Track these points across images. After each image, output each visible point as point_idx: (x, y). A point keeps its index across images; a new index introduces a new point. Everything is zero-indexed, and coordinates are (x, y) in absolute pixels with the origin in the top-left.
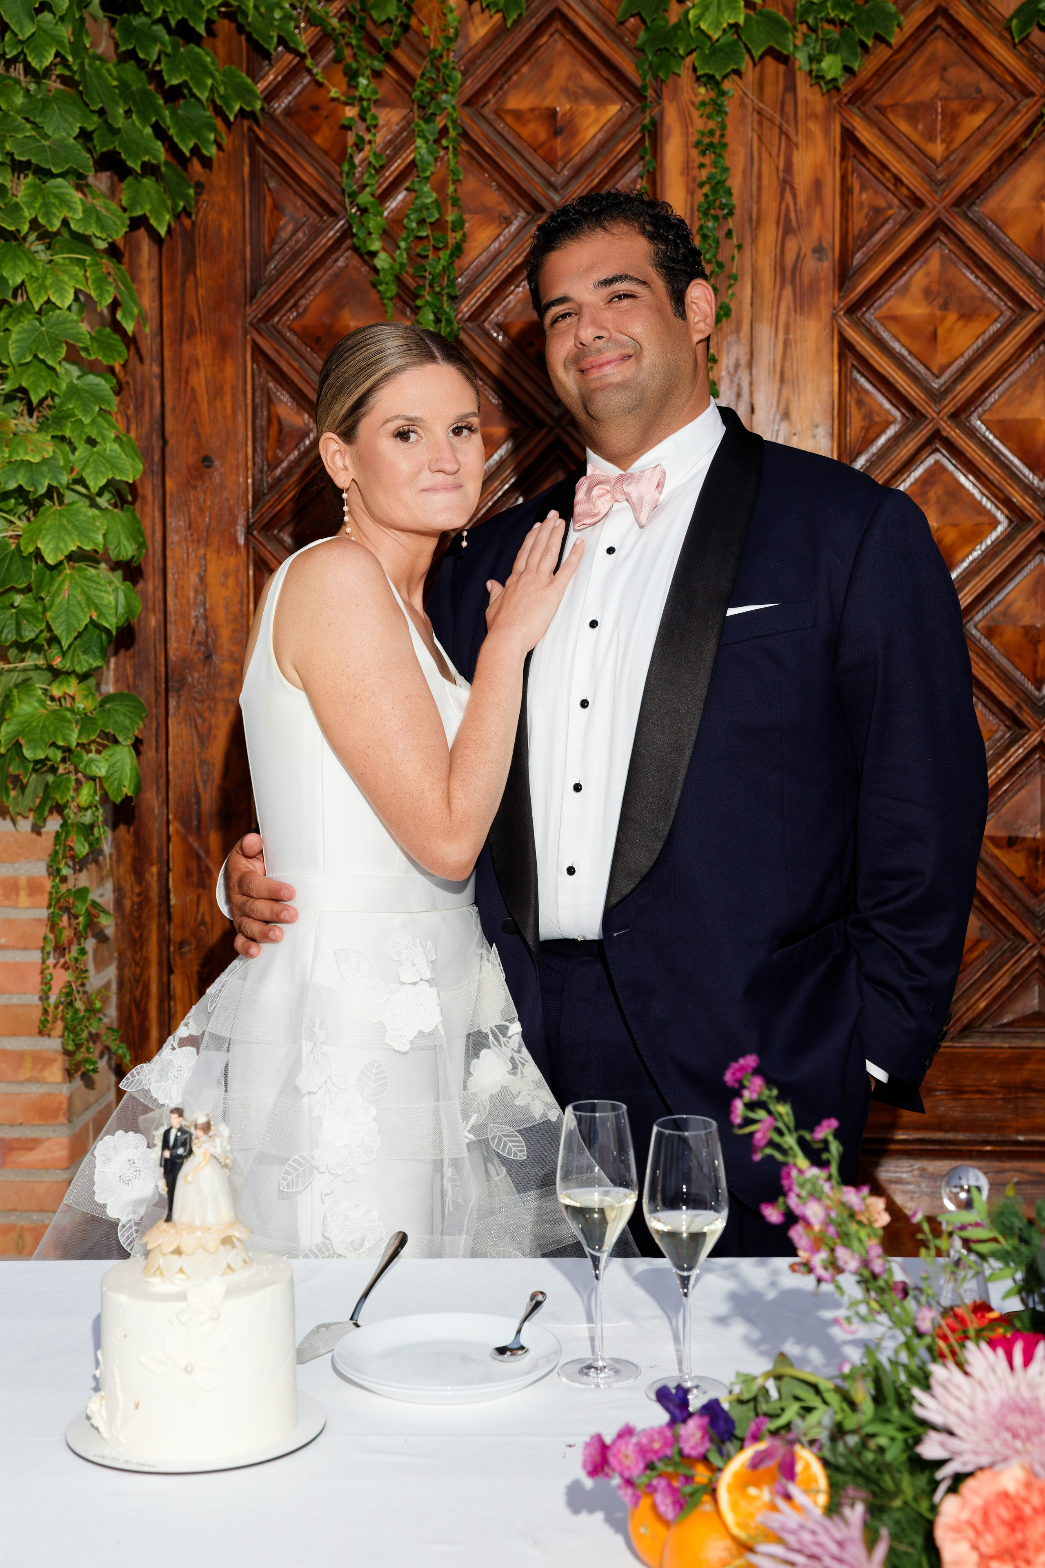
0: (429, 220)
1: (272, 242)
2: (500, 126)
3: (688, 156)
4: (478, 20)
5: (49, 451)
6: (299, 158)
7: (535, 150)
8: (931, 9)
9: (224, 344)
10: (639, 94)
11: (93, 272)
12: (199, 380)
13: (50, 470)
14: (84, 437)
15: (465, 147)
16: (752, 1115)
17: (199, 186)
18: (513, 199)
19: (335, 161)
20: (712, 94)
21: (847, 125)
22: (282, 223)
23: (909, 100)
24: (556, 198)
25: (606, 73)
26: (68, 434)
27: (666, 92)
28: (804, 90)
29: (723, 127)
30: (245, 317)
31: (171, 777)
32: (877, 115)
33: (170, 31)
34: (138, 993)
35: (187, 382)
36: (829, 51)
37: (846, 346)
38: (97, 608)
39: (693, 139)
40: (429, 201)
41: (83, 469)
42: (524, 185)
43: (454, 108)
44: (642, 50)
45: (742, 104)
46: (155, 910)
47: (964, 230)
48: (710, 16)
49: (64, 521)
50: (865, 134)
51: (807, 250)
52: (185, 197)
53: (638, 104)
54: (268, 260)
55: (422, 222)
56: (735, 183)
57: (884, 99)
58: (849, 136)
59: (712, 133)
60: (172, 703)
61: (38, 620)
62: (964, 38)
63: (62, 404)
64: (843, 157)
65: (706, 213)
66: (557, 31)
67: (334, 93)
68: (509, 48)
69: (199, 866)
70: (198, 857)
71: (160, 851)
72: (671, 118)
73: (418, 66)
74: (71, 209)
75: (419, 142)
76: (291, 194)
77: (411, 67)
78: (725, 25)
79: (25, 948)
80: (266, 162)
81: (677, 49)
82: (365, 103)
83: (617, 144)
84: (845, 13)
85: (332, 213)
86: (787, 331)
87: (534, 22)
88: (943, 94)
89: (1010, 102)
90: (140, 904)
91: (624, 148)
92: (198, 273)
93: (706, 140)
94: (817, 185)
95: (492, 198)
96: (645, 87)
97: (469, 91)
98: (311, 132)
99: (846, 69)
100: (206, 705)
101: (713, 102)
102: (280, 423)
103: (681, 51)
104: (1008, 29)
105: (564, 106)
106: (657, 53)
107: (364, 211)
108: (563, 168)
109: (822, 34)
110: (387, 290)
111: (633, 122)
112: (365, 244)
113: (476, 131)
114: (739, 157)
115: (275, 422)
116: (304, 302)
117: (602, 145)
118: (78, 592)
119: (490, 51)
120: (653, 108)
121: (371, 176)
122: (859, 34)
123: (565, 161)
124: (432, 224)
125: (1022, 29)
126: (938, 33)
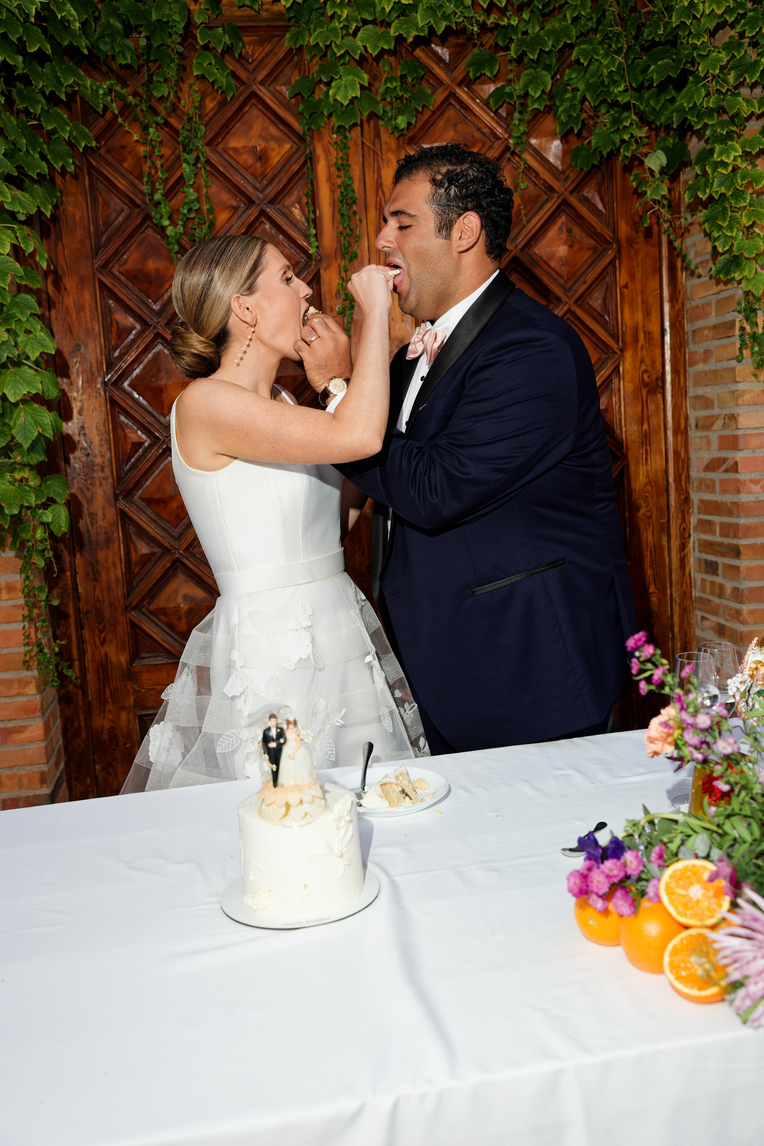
0: (194, 208)
1: (105, 223)
2: (226, 157)
3: (329, 172)
4: (211, 97)
5: (4, 337)
6: (116, 176)
7: (247, 170)
8: (446, 94)
9: (82, 280)
10: (302, 139)
11: (20, 233)
12: (70, 302)
13: (7, 348)
14: (23, 329)
15: (208, 168)
18: (237, 197)
19: (136, 178)
20: (341, 138)
22: (109, 212)
24: (261, 196)
25: (281, 127)
26: (14, 327)
27: (315, 137)
28: (385, 137)
29: (347, 156)
30: (93, 265)
33: (46, 98)
34: (65, 642)
35: (63, 303)
36: (401, 114)
38: (41, 426)
39: (333, 161)
40: (192, 198)
41: (25, 347)
43: (202, 146)
44: (301, 114)
45: (356, 143)
46: (70, 599)
48: (341, 93)
49: (18, 378)
52: (56, 197)
53: (300, 144)
54: (103, 233)
55: (190, 210)
56: (357, 185)
59: (342, 158)
61: (6, 435)
62: (464, 108)
63: (8, 311)
65: (342, 201)
66: (253, 104)
67: (136, 137)
69: (93, 570)
70: (92, 565)
71: (71, 563)
72: (319, 151)
73: (180, 123)
75: (185, 165)
76: (113, 196)
77: (176, 125)
78: (350, 98)
79: (8, 622)
80: (97, 178)
81: (322, 112)
82: (153, 143)
83: (291, 166)
84: (406, 94)
85: (137, 206)
87: (242, 99)
90: (62, 593)
91: (295, 167)
92: (63, 241)
93: (340, 162)
95: (226, 197)
96: (304, 134)
97: (210, 136)
98: (121, 161)
99: (409, 124)
100: (89, 482)
101: (342, 142)
102: (117, 324)
103: (326, 113)
104: (487, 104)
105: (260, 145)
106: (311, 115)
107: (158, 204)
108: (262, 179)
109: (394, 106)
110: (173, 248)
111: (299, 153)
112: (160, 222)
113: (215, 159)
114: (356, 172)
115: (114, 324)
116: (125, 257)
117: (283, 167)
118: (29, 418)
119: (219, 115)
120: (309, 146)
121: (160, 184)
122: (414, 105)
123: (264, 175)
124: (196, 211)
125: (496, 104)
126: (451, 106)
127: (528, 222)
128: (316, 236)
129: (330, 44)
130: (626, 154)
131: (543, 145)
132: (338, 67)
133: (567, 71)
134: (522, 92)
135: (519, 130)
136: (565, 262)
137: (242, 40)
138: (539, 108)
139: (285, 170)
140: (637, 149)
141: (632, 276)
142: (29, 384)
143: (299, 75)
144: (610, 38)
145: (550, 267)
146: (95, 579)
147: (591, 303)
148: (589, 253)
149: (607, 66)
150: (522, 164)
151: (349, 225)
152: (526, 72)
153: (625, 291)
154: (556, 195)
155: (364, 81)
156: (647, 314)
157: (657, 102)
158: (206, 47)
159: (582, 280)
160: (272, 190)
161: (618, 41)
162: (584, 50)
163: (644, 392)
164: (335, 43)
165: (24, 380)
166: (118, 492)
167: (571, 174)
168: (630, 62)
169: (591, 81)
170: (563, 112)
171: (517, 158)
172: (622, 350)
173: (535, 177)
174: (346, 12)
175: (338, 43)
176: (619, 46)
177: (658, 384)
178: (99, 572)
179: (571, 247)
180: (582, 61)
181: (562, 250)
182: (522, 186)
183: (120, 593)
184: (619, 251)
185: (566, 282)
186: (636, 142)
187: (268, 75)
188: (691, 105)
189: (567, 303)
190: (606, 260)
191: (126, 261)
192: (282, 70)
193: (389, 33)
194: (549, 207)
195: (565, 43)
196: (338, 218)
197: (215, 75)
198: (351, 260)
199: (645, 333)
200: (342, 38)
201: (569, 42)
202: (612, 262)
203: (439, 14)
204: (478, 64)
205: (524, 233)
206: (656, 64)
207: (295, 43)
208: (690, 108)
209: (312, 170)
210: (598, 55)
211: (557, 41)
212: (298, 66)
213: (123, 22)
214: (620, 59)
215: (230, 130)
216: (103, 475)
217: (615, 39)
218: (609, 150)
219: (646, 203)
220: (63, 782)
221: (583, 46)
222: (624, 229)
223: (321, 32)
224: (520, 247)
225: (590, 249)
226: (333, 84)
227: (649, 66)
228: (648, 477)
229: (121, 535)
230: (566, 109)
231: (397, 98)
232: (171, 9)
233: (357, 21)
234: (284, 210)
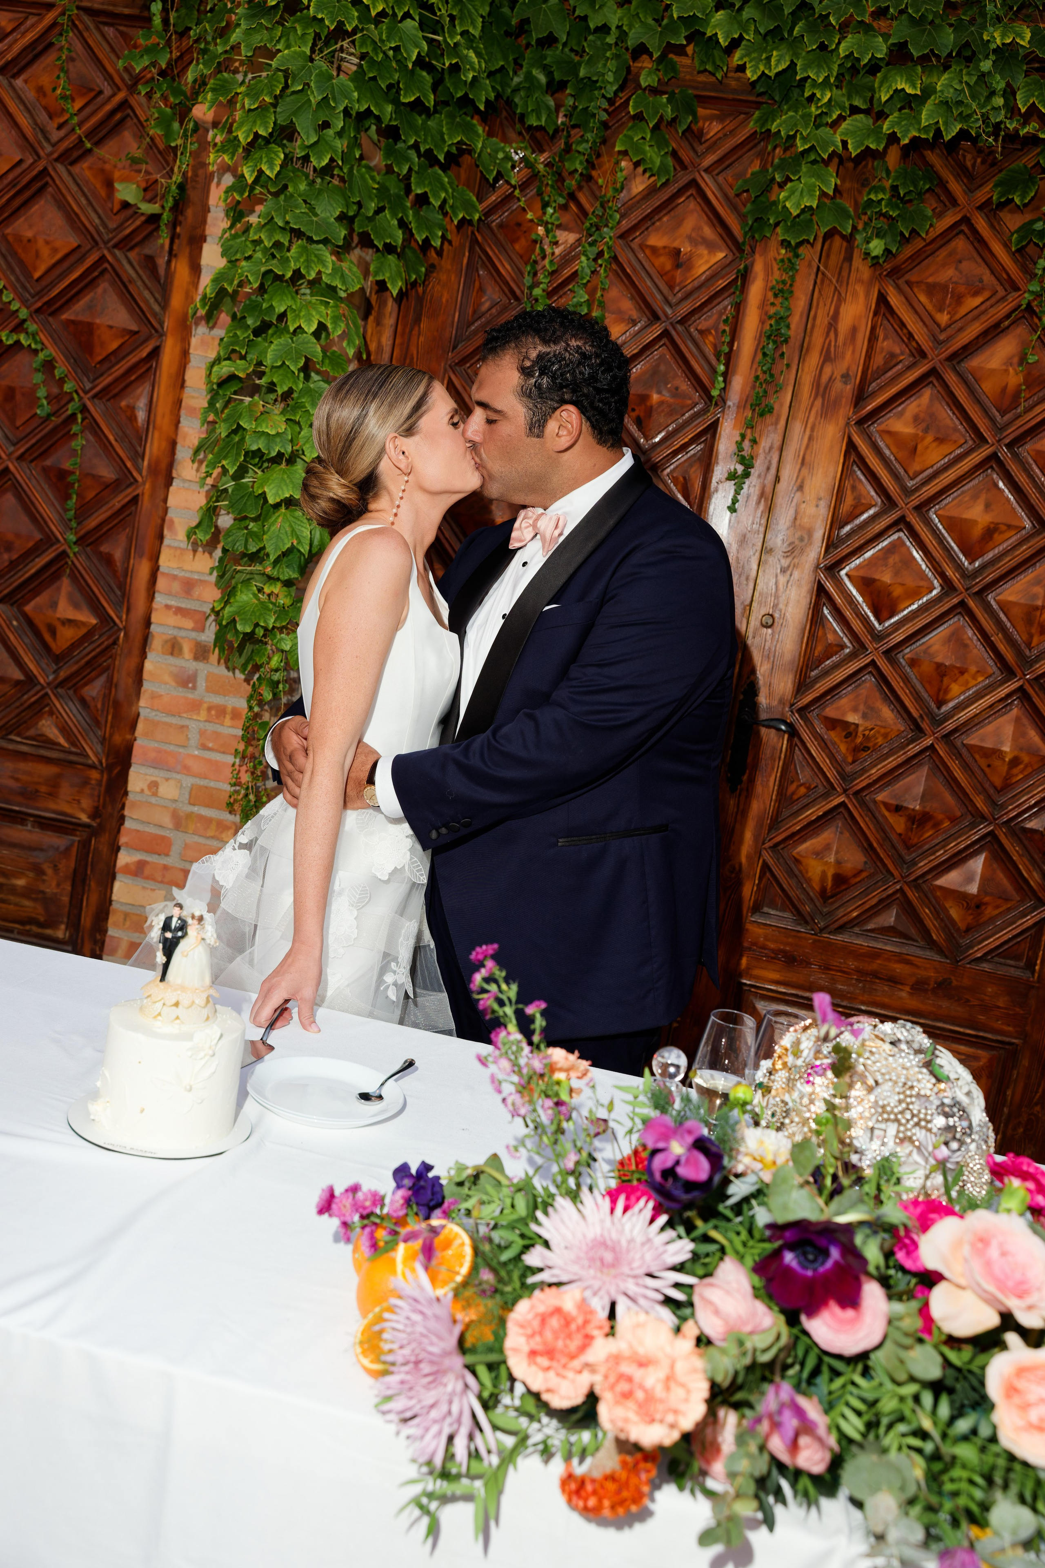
1: (474, 312)
2: (641, 256)
3: (765, 296)
4: (638, 180)
5: (282, 428)
6: (502, 257)
7: (662, 276)
8: (959, 217)
10: (739, 247)
11: (333, 309)
13: (281, 441)
15: (614, 266)
16: (486, 986)
17: (431, 266)
18: (640, 308)
20: (790, 256)
21: (883, 292)
22: (483, 301)
23: (930, 280)
24: (669, 311)
25: (719, 229)
26: (298, 418)
27: (758, 249)
28: (857, 262)
29: (792, 278)
30: (447, 361)
32: (906, 289)
33: (419, 156)
36: (878, 236)
37: (851, 446)
38: (298, 538)
39: (771, 285)
40: (583, 301)
41: (303, 443)
42: (649, 299)
43: (611, 238)
44: (747, 217)
45: (810, 265)
47: (951, 378)
48: (794, 199)
49: (286, 477)
50: (894, 299)
51: (838, 374)
52: (417, 273)
53: (737, 254)
54: (470, 323)
56: (796, 321)
57: (913, 276)
58: (882, 299)
59: (784, 282)
61: (259, 540)
62: (979, 241)
64: (876, 314)
65: (769, 337)
66: (691, 195)
67: (532, 216)
68: (656, 202)
72: (759, 267)
73: (592, 205)
74: (324, 266)
75: (583, 258)
76: (492, 281)
77: (587, 206)
78: (803, 207)
80: (480, 257)
81: (768, 220)
82: (550, 226)
83: (717, 282)
84: (894, 211)
85: (517, 299)
86: (812, 430)
87: (677, 186)
88: (955, 279)
89: (1001, 292)
91: (722, 283)
92: (422, 325)
93: (780, 287)
94: (854, 330)
95: (627, 305)
96: (745, 243)
97: (624, 228)
98: (513, 241)
99: (887, 251)
101: (790, 260)
103: (771, 222)
104: (1009, 240)
105: (686, 248)
106: (756, 220)
108: (678, 291)
111: (732, 267)
113: (624, 257)
114: (800, 303)
117: (708, 280)
118: (287, 525)
119: (643, 203)
120: (748, 259)
121: (546, 277)
122: (900, 227)
123: (681, 287)
125: (1019, 241)
126: (961, 236)
127: (1027, 410)
129: (796, 135)
132: (798, 166)
137: (694, 112)
139: (709, 284)
143: (760, 166)
150: (1039, 328)
151: (771, 370)
155: (828, 187)
158: (640, 117)
160: (685, 309)
164: (802, 134)
171: (1034, 320)
174: (828, 95)
175: (805, 134)
182: (1032, 359)
187: (720, 161)
192: (740, 157)
193: (881, 129)
196: (760, 356)
197: (644, 152)
198: (762, 415)
200: (816, 127)
203: (955, 113)
204: (1010, 185)
205: (1019, 423)
207: (763, 125)
209: (742, 293)
212: (761, 155)
213: (549, 74)
215: (653, 224)
223: (791, 117)
224: (1008, 440)
226: (789, 185)
231: (881, 214)
232: (605, 65)
233: (842, 108)
234: (695, 334)
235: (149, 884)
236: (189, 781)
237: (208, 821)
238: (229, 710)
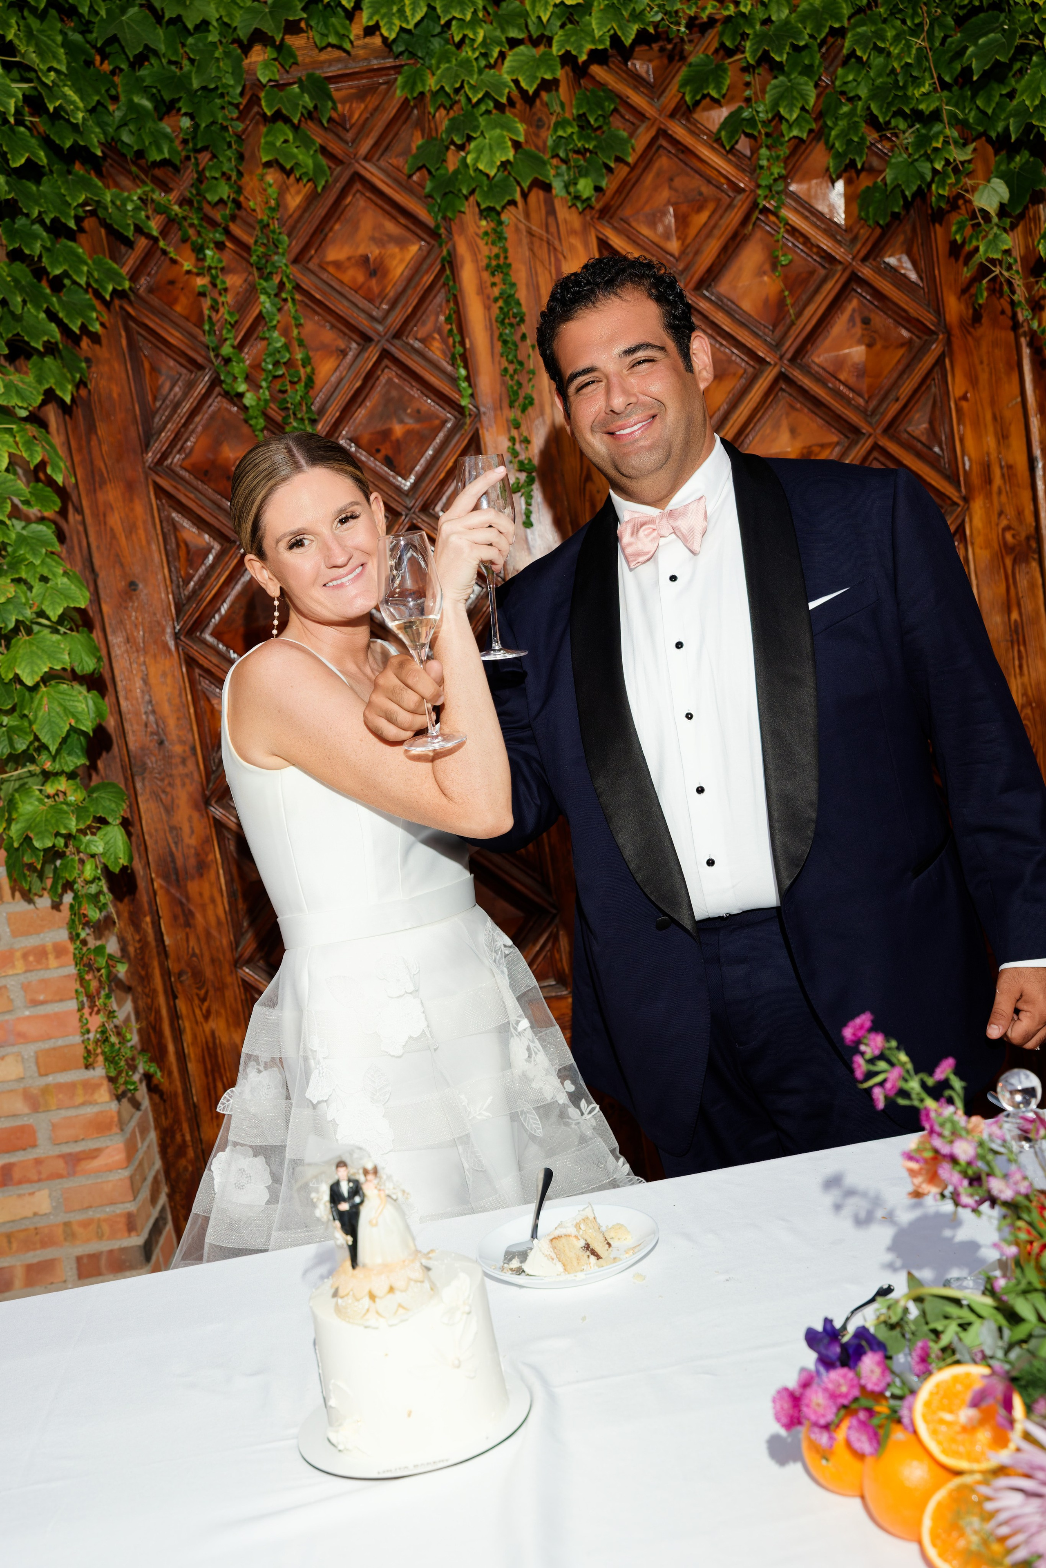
0: (282, 361)
1: (155, 399)
2: (325, 276)
3: (480, 278)
4: (293, 190)
6: (166, 326)
7: (356, 292)
8: (653, 132)
9: (130, 487)
10: (434, 234)
11: (21, 437)
12: (115, 520)
13: (15, 607)
14: (37, 576)
15: (300, 297)
17: (88, 360)
18: (345, 334)
19: (195, 325)
20: (492, 225)
21: (601, 236)
22: (160, 382)
23: (647, 209)
24: (380, 328)
25: (403, 220)
26: (23, 575)
27: (454, 228)
28: (563, 213)
29: (505, 250)
30: (144, 463)
31: (148, 843)
32: (622, 225)
34: (152, 1018)
35: (105, 523)
36: (581, 176)
38: (73, 716)
39: (484, 262)
40: (279, 345)
41: (42, 603)
42: (352, 320)
43: (286, 265)
44: (430, 196)
45: (517, 230)
46: (155, 951)
48: (485, 158)
49: (34, 649)
50: (617, 241)
52: (80, 371)
53: (433, 242)
54: (154, 413)
55: (276, 364)
56: (522, 294)
57: (627, 212)
58: (604, 245)
59: (497, 256)
60: (139, 785)
62: (683, 152)
65: (502, 322)
66: (358, 191)
67: (187, 266)
68: (321, 210)
69: (183, 911)
70: (182, 905)
71: (150, 904)
72: (462, 249)
73: (251, 235)
75: (263, 298)
76: (164, 356)
77: (245, 238)
78: (498, 163)
80: (139, 333)
81: (460, 190)
82: (213, 271)
83: (422, 277)
84: (589, 143)
85: (201, 367)
87: (339, 186)
88: (673, 200)
89: (726, 200)
90: (141, 948)
91: (428, 279)
92: (99, 432)
93: (494, 263)
95: (328, 336)
96: (438, 226)
97: (296, 250)
98: (171, 304)
99: (598, 188)
100: (166, 782)
101: (494, 231)
102: (186, 545)
103: (465, 192)
104: (718, 140)
105: (374, 252)
106: (444, 197)
107: (227, 361)
108: (381, 303)
109: (572, 163)
110: (257, 424)
111: (432, 257)
112: (233, 388)
113: (307, 283)
115: (182, 545)
116: (189, 444)
117: (410, 280)
118: (55, 705)
119: (307, 215)
120: (447, 243)
121: (229, 331)
122: (602, 158)
123: (382, 296)
124: (285, 363)
125: (730, 138)
126: (661, 151)
127: (799, 315)
128: (468, 378)
129: (462, 86)
130: (941, 192)
131: (813, 192)
132: (476, 119)
133: (840, 71)
134: (770, 116)
135: (772, 174)
136: (861, 372)
137: (330, 97)
138: (800, 135)
139: (413, 284)
140: (958, 181)
141: (973, 380)
142: (51, 656)
143: (423, 137)
144: (901, 11)
145: (840, 381)
146: (188, 924)
147: (910, 429)
148: (901, 352)
149: (899, 57)
150: (781, 225)
151: (516, 357)
152: (774, 82)
153: (964, 404)
154: (840, 268)
155: (518, 134)
156: (1003, 437)
157: (989, 100)
158: (279, 116)
159: (892, 397)
160: (397, 318)
161: (915, 14)
162: (863, 35)
163: (1008, 562)
164: (469, 83)
165: (43, 650)
166: (207, 793)
167: (862, 231)
168: (937, 44)
169: (879, 81)
170: (837, 137)
171: (772, 218)
172: (966, 500)
173: (804, 244)
174: (481, 33)
175: (472, 82)
176: (917, 21)
177: (1029, 547)
178: (191, 914)
179: (870, 346)
180: (859, 53)
181: (857, 352)
182: (784, 260)
183: (225, 942)
184: (949, 343)
185: (867, 402)
186: (956, 170)
187: (376, 144)
188: (1037, 102)
189: (870, 435)
190: (928, 361)
191: (192, 449)
192: (397, 134)
193: (551, 54)
194: (830, 288)
195: (831, 27)
196: (499, 345)
197: (294, 156)
198: (524, 410)
199: (1001, 467)
200: (480, 72)
201: (836, 25)
202: (939, 362)
203: (624, 16)
204: (698, 80)
205: (793, 332)
206: (975, 44)
207: (412, 90)
208: (1036, 108)
209: (454, 281)
210: (883, 39)
211: (819, 28)
212: (419, 124)
213: (152, 99)
214: (919, 42)
215: (326, 235)
216: (186, 771)
217: (910, 11)
218: (915, 188)
219: (981, 264)
220: (165, 1224)
221: (861, 30)
222: (954, 307)
223: (448, 69)
224: (789, 355)
225: (902, 345)
226: (472, 146)
227: (966, 48)
228: (1025, 694)
229: (218, 856)
230: (842, 131)
231: (575, 152)
232: (218, 67)
233: (500, 43)
234: (417, 345)
235: (25, 1188)
236: (29, 1050)
237: (71, 1087)
238: (49, 948)
